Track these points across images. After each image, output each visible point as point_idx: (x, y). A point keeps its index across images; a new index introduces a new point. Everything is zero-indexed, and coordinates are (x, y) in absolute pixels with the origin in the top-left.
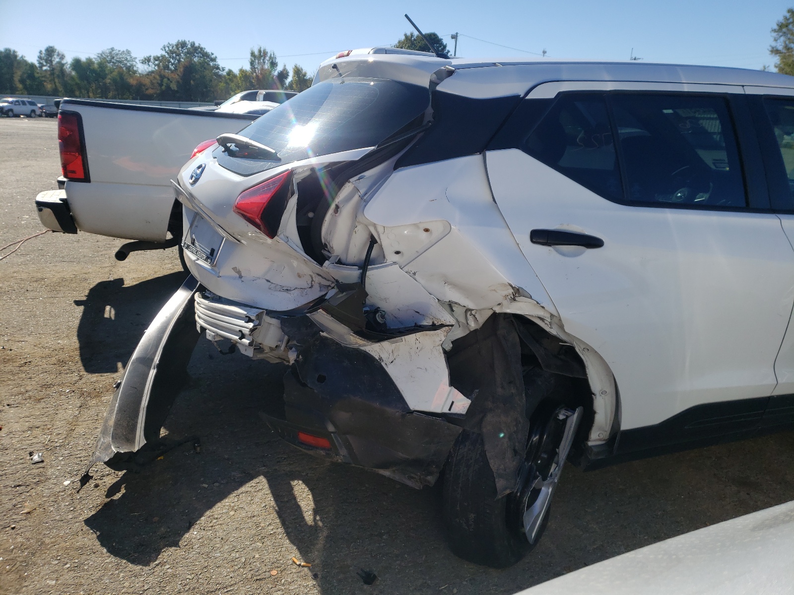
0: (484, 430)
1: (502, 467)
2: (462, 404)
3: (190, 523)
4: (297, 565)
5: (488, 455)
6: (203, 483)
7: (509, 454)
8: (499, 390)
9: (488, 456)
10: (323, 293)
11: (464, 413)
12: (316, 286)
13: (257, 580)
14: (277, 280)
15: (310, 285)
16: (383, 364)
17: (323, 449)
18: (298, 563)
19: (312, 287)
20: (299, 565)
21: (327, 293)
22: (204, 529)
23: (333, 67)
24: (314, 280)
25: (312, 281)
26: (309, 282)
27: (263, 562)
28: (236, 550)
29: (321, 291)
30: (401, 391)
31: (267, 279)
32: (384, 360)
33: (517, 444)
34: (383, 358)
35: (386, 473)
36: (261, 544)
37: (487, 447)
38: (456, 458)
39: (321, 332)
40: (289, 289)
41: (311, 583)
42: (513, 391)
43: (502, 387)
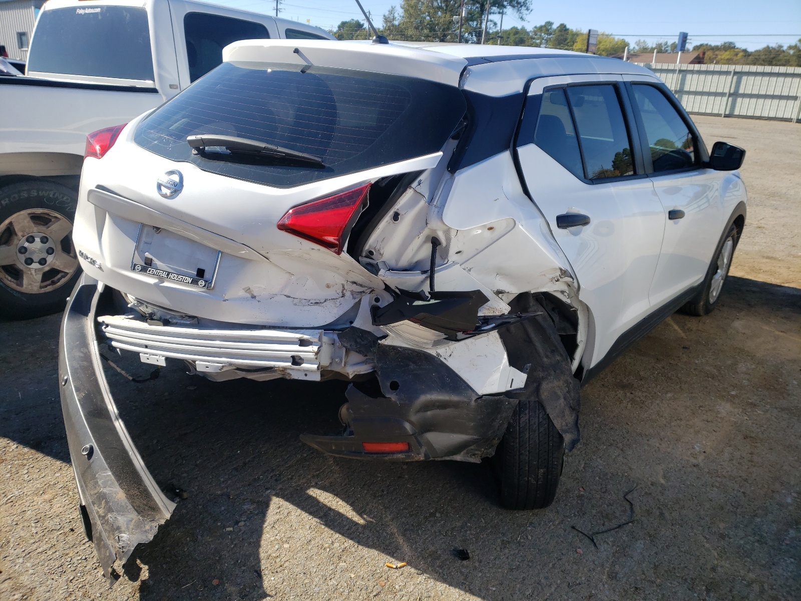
0: (543, 397)
1: (564, 423)
2: (519, 379)
3: (256, 571)
4: (394, 568)
5: (551, 416)
6: (225, 527)
7: (567, 412)
8: (545, 360)
9: (551, 418)
10: (357, 300)
11: (523, 386)
12: (348, 294)
13: (375, 596)
14: (300, 294)
15: (341, 294)
16: (442, 359)
17: (401, 452)
18: (394, 567)
19: (343, 296)
20: (397, 568)
21: (360, 300)
22: (277, 572)
23: (294, 52)
24: (346, 288)
25: (343, 290)
26: (340, 291)
27: (363, 578)
28: (328, 579)
29: (354, 298)
30: (466, 381)
31: (286, 294)
32: (442, 355)
33: (571, 402)
34: (440, 354)
35: (458, 458)
36: (344, 564)
37: (549, 411)
38: (519, 426)
39: (379, 341)
40: (318, 301)
41: (422, 578)
42: (558, 358)
43: (547, 357)
